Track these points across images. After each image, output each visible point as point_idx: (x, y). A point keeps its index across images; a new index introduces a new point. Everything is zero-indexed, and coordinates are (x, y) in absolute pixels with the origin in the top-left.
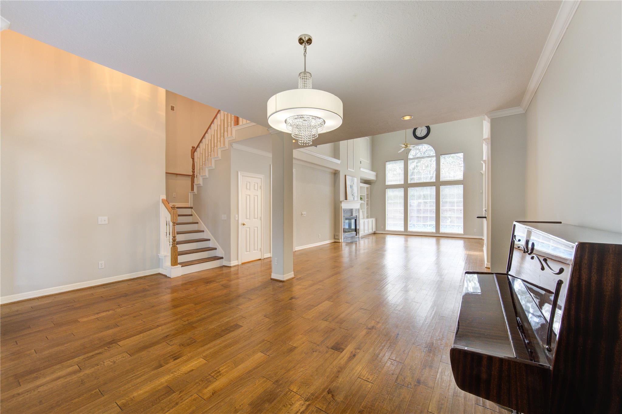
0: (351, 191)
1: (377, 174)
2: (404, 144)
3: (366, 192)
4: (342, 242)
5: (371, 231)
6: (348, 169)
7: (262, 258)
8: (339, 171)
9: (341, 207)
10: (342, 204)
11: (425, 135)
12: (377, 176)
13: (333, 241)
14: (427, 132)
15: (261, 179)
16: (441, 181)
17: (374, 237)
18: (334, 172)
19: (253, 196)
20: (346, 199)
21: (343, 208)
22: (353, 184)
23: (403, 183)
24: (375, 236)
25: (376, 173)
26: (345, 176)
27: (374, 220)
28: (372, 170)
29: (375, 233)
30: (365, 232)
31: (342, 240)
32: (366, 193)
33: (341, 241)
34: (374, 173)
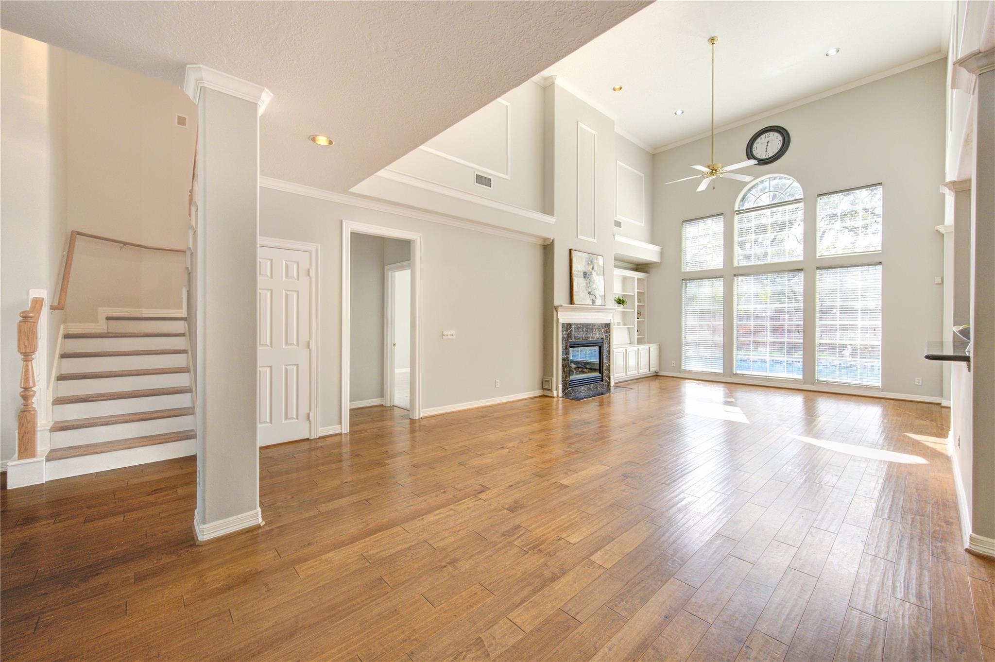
0: (587, 284)
1: (662, 249)
2: (708, 167)
3: (636, 289)
4: (558, 397)
5: (644, 371)
6: (580, 237)
7: (313, 437)
8: (553, 240)
9: (557, 319)
10: (558, 313)
11: (776, 152)
12: (662, 254)
13: (538, 393)
14: (780, 145)
15: (310, 252)
16: (818, 257)
17: (655, 385)
18: (541, 242)
19: (284, 292)
20: (572, 301)
21: (561, 321)
22: (593, 268)
23: (722, 267)
24: (658, 381)
25: (661, 247)
26: (570, 251)
27: (654, 348)
28: (653, 242)
29: (656, 376)
30: (628, 373)
31: (558, 393)
32: (636, 291)
33: (555, 395)
34: (656, 249)
